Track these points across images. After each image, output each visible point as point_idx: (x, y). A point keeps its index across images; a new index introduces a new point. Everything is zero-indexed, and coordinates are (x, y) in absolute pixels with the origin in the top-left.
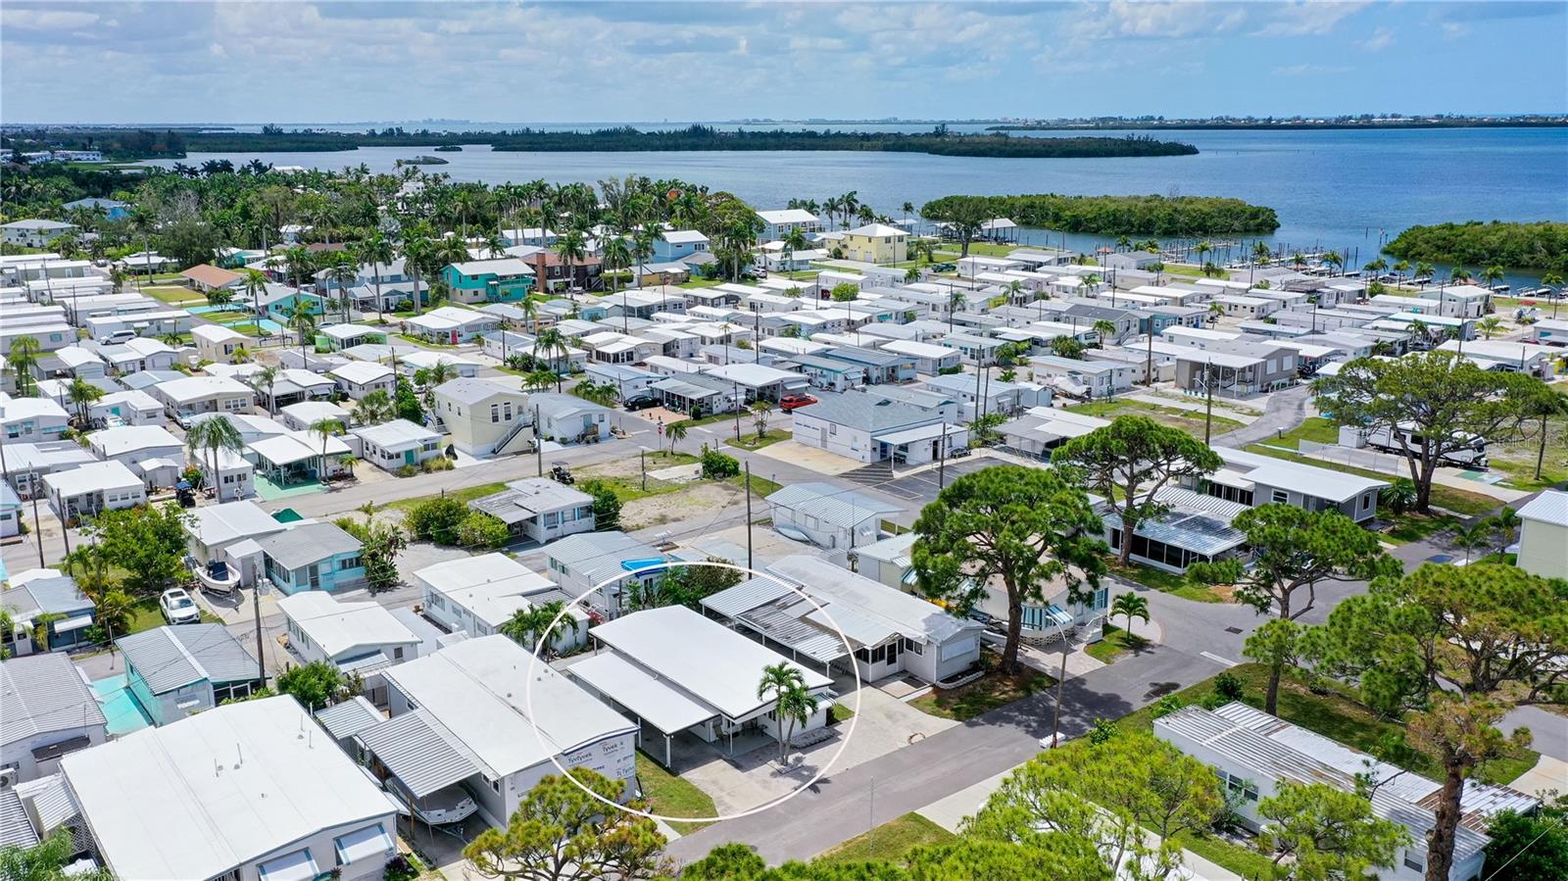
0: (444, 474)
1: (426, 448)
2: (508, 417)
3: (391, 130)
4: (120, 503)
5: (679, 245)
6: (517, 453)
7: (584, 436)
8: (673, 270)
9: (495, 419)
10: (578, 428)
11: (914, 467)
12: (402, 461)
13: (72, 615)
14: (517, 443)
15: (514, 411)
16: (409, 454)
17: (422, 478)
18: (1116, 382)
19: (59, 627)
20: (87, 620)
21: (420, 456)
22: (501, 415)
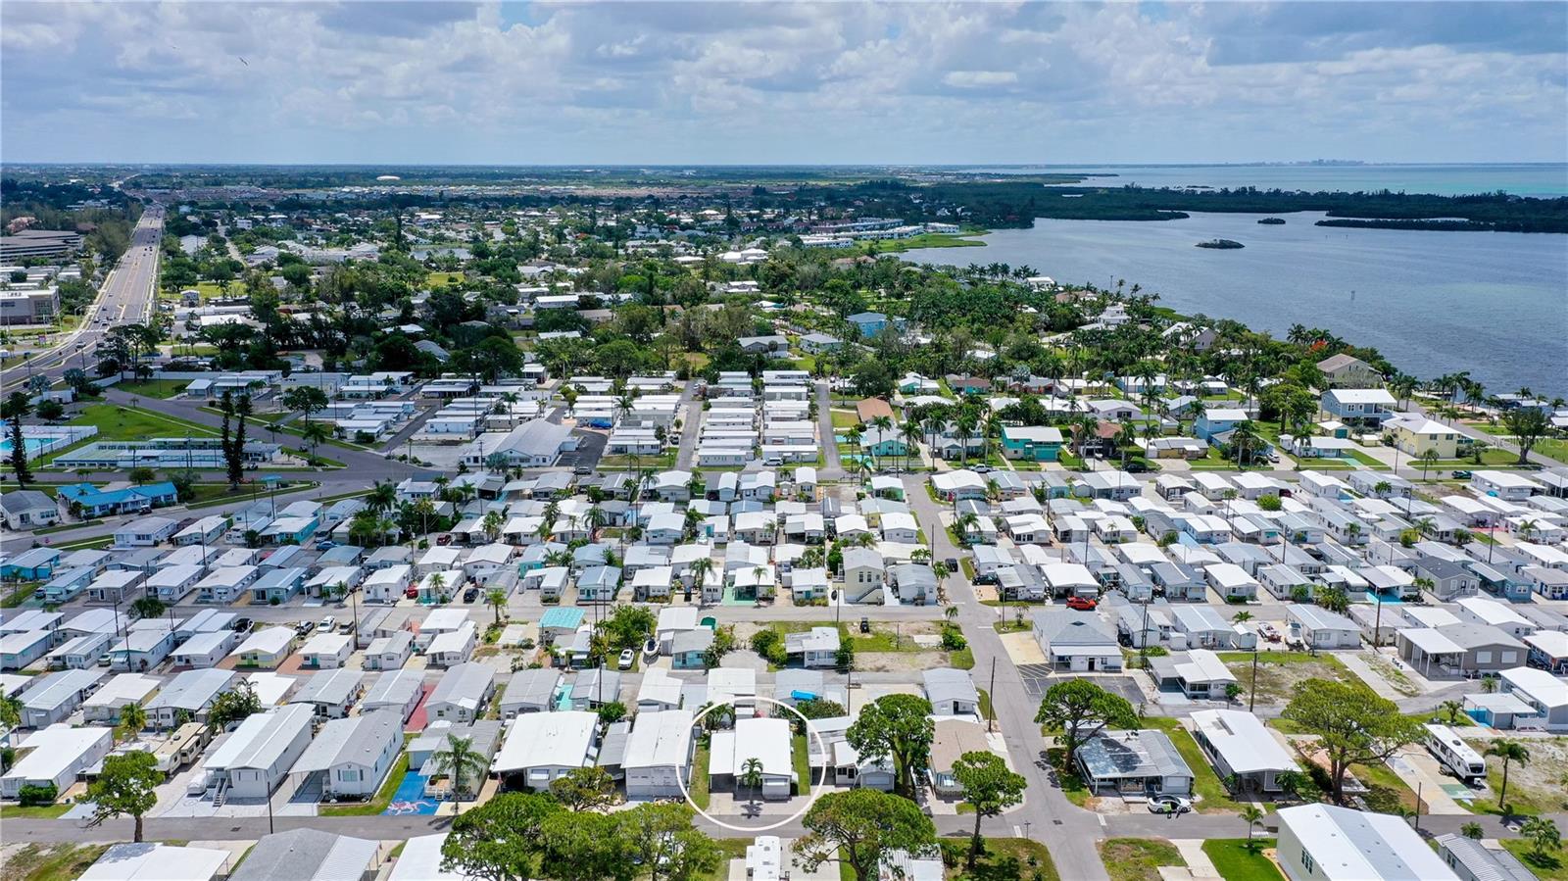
0: (821, 608)
1: (817, 591)
2: (869, 580)
3: (1245, 189)
4: (656, 593)
5: (1218, 422)
6: (869, 603)
7: (915, 600)
8: (1189, 448)
9: (861, 581)
10: (914, 594)
11: (1075, 671)
12: (803, 596)
13: (579, 653)
14: (871, 597)
15: (873, 578)
16: (808, 593)
17: (808, 608)
18: (1322, 642)
19: (574, 657)
20: (585, 657)
21: (814, 594)
22: (865, 578)
